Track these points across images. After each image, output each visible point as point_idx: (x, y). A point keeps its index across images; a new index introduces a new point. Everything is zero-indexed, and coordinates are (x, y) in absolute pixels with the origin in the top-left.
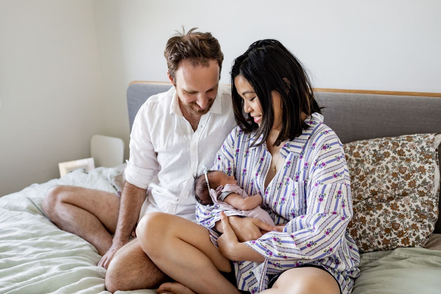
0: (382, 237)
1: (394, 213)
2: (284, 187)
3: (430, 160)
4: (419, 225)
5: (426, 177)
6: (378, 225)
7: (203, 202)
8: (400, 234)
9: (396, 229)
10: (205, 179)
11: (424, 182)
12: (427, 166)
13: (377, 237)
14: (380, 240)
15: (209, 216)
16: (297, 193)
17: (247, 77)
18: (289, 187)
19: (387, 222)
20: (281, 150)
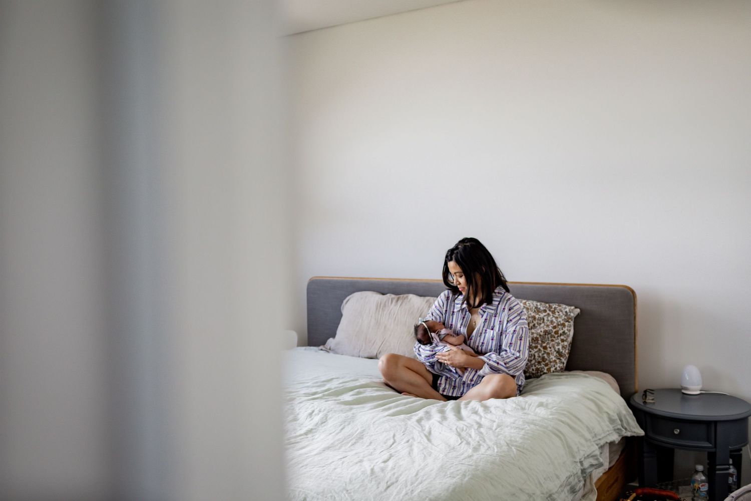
0: (535, 366)
1: (544, 351)
2: (483, 335)
3: (570, 320)
4: (558, 361)
5: (565, 329)
6: (534, 359)
7: (425, 342)
8: (546, 365)
9: (544, 362)
10: (424, 326)
11: (564, 332)
12: (567, 324)
13: (532, 366)
14: (534, 368)
15: (434, 352)
16: (495, 338)
17: (458, 262)
18: (487, 335)
19: (539, 357)
20: (480, 310)
